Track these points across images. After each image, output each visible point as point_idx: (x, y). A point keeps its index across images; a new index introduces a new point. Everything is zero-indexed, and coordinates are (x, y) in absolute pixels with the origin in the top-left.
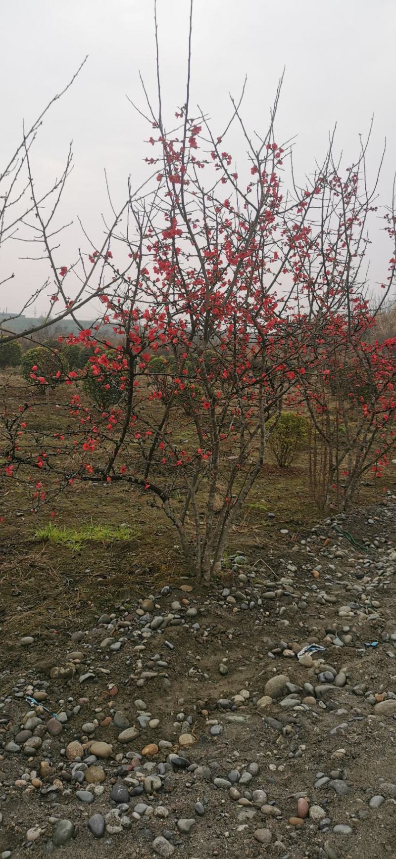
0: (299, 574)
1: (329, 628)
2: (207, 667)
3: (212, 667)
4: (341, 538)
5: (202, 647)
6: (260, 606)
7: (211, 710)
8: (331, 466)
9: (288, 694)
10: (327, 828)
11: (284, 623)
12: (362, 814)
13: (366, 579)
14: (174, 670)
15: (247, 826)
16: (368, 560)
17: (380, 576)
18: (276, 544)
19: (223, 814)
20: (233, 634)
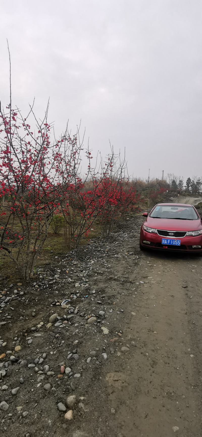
0: (62, 273)
1: (72, 292)
2: (27, 315)
3: (30, 314)
4: (75, 258)
5: (26, 306)
6: (47, 287)
7: (29, 333)
8: (72, 233)
9: (58, 321)
10: (72, 376)
11: (56, 292)
12: (84, 367)
13: (84, 271)
14: (14, 319)
15: (41, 383)
16: (84, 265)
17: (88, 270)
18: (54, 262)
19: (31, 381)
20: (38, 299)
